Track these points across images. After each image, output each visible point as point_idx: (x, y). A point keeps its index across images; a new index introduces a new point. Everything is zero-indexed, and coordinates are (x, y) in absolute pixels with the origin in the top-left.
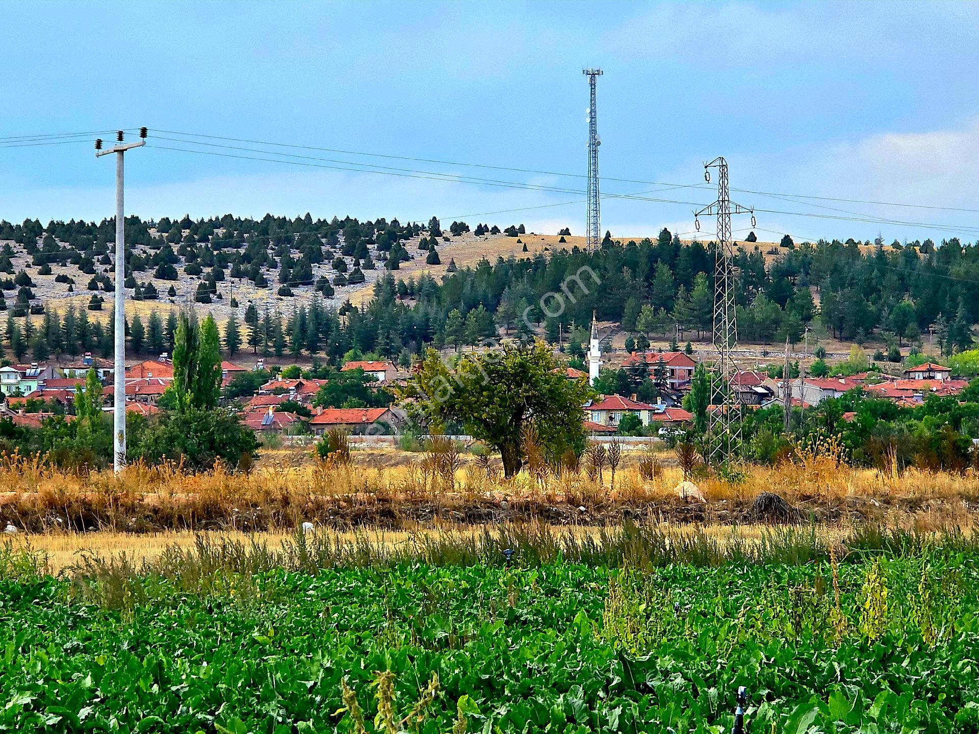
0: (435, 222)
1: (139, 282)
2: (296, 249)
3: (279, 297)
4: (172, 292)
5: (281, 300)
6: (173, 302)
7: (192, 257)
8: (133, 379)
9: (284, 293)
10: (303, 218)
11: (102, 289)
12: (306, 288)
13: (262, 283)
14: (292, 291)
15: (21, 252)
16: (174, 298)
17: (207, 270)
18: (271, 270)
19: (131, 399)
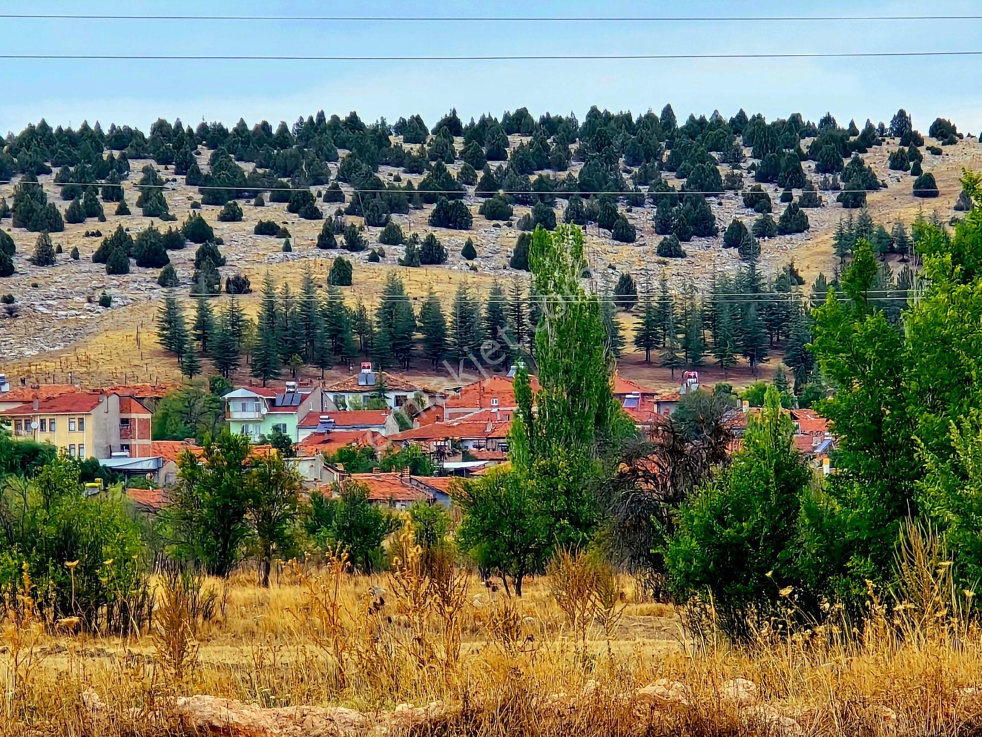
0: (902, 120)
1: (408, 235)
2: (671, 170)
3: (662, 259)
4: (469, 252)
5: (665, 263)
6: (474, 269)
7: (488, 186)
8: (462, 410)
9: (668, 251)
10: (659, 115)
11: (343, 247)
12: (704, 241)
13: (625, 235)
14: (683, 248)
15: (174, 180)
16: (475, 262)
17: (521, 212)
18: (634, 209)
19: (479, 447)
